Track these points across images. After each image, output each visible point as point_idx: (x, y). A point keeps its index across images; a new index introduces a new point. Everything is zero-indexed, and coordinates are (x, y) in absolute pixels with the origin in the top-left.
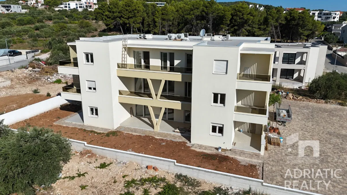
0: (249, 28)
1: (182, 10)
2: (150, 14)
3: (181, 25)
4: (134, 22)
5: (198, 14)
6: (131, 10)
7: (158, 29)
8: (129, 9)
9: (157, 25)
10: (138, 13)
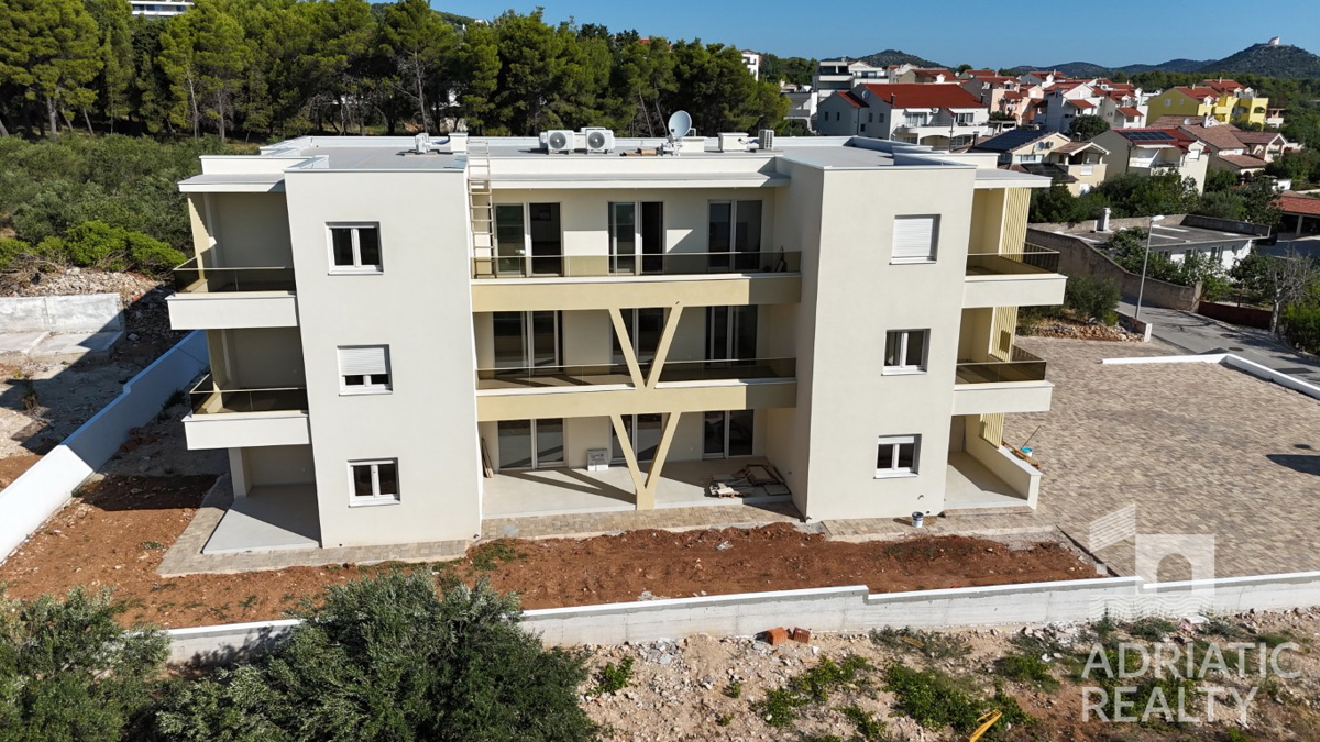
0: (565, 107)
1: (277, 32)
2: (127, 45)
3: (283, 93)
4: (61, 81)
5: (361, 48)
6: (43, 25)
7: (187, 111)
8: (32, 20)
9: (180, 94)
10: (77, 37)
